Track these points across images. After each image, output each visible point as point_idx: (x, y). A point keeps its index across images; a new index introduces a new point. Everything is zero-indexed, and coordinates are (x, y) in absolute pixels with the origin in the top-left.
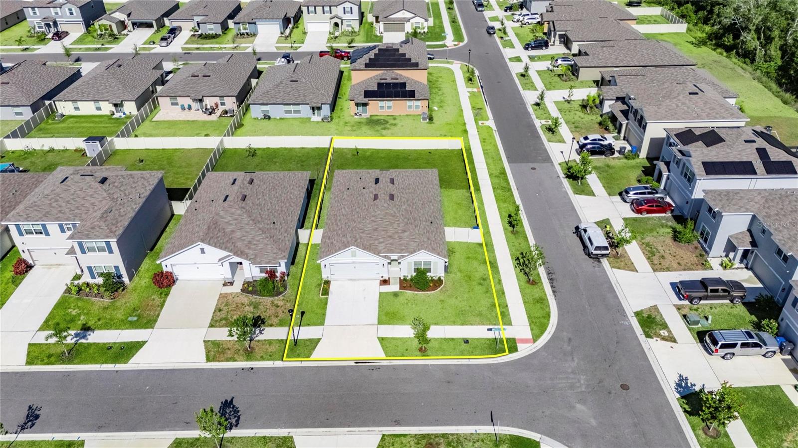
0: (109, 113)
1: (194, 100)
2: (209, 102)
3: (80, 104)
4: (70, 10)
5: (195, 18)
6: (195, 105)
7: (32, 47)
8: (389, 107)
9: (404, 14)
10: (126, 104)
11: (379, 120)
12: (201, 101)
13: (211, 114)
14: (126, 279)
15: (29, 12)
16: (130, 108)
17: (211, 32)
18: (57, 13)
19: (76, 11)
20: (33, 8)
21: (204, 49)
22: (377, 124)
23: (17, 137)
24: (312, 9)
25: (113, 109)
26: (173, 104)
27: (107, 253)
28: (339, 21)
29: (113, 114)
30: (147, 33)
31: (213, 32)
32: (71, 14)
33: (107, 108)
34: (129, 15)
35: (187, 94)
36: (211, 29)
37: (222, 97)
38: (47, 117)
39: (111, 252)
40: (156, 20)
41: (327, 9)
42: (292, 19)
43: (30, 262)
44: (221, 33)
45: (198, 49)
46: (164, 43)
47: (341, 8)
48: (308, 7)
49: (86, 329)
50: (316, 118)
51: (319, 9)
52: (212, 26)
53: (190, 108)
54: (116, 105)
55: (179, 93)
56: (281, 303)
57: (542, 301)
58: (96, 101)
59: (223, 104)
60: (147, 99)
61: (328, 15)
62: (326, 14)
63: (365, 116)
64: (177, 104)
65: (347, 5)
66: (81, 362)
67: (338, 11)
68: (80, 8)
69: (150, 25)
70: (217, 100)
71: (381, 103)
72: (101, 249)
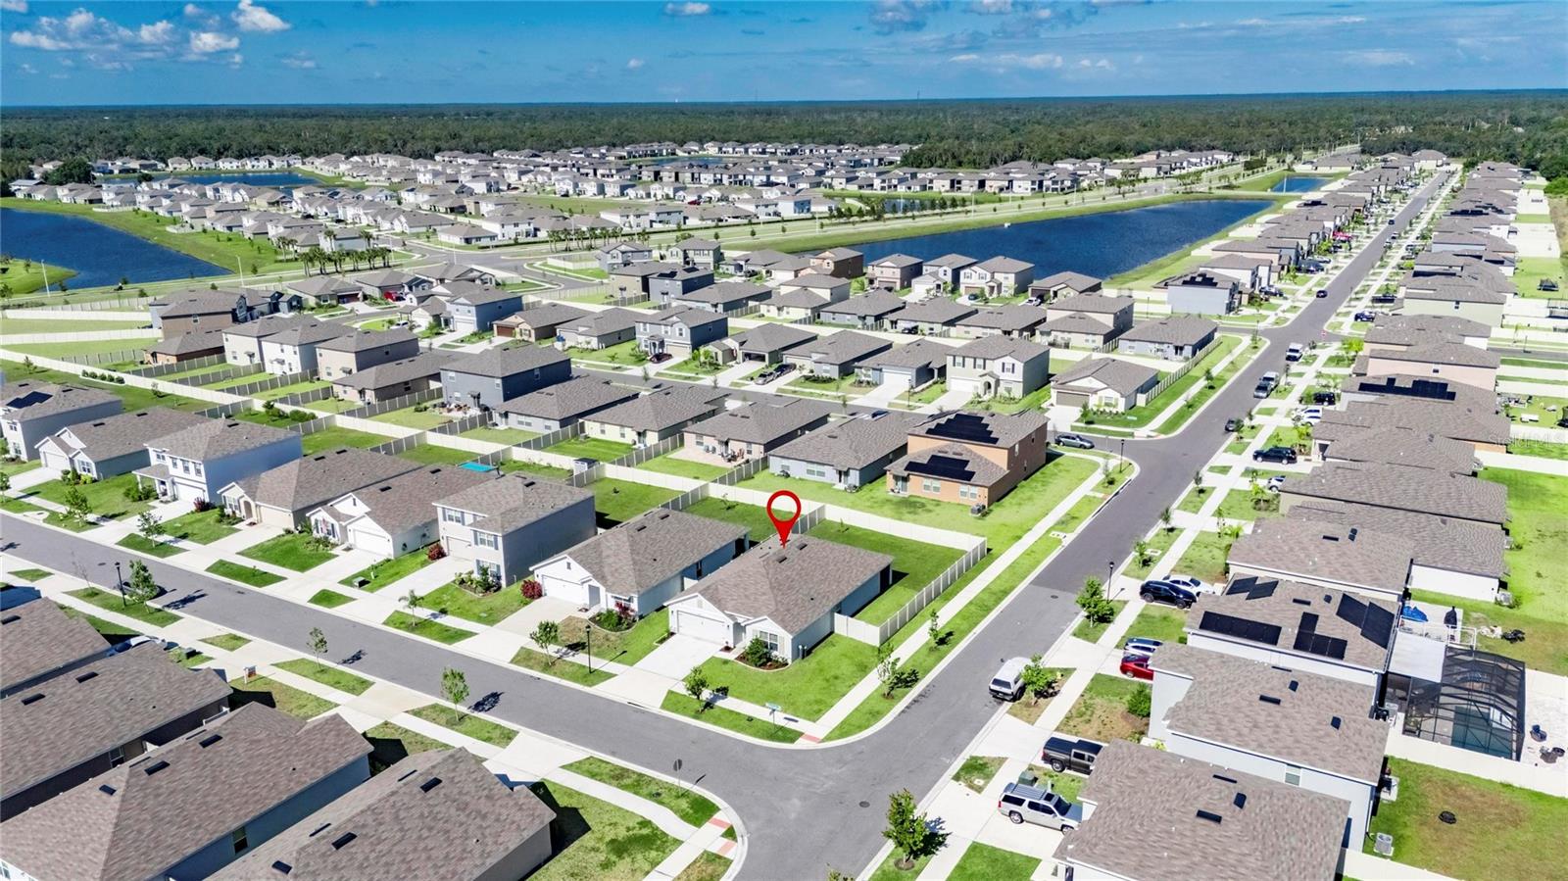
0: (631, 443)
1: (721, 442)
2: (734, 446)
3: (607, 427)
4: (681, 330)
5: (813, 355)
6: (720, 449)
7: (625, 366)
8: (936, 489)
9: (1090, 382)
10: (649, 434)
11: (915, 502)
12: (727, 443)
13: (729, 460)
14: (503, 582)
15: (640, 327)
16: (652, 438)
17: (825, 375)
18: (666, 332)
19: (687, 332)
20: (645, 323)
21: (802, 393)
22: (911, 507)
23: (529, 447)
24: (959, 360)
25: (636, 438)
26: (698, 443)
27: (493, 549)
28: (993, 382)
29: (635, 444)
30: (756, 367)
31: (828, 375)
32: (681, 334)
33: (631, 436)
34: (742, 344)
35: (713, 433)
36: (826, 371)
37: (750, 443)
38: (573, 437)
39: (497, 548)
40: (770, 353)
41: (980, 362)
42: (936, 372)
43: (446, 551)
44: (837, 377)
45: (795, 392)
46: (761, 381)
47: (999, 363)
48: (954, 357)
49: (444, 612)
50: (841, 486)
51: (969, 362)
52: (828, 367)
53: (714, 450)
54: (639, 434)
55: (707, 432)
56: (613, 638)
57: (876, 715)
58: (622, 426)
59: (749, 452)
60: (673, 433)
61: (981, 371)
62: (977, 369)
63: (904, 494)
64: (702, 444)
65: (1008, 360)
66: (420, 634)
67: (995, 366)
68: (692, 329)
69: (761, 358)
70: (744, 446)
71: (927, 482)
72: (490, 543)
